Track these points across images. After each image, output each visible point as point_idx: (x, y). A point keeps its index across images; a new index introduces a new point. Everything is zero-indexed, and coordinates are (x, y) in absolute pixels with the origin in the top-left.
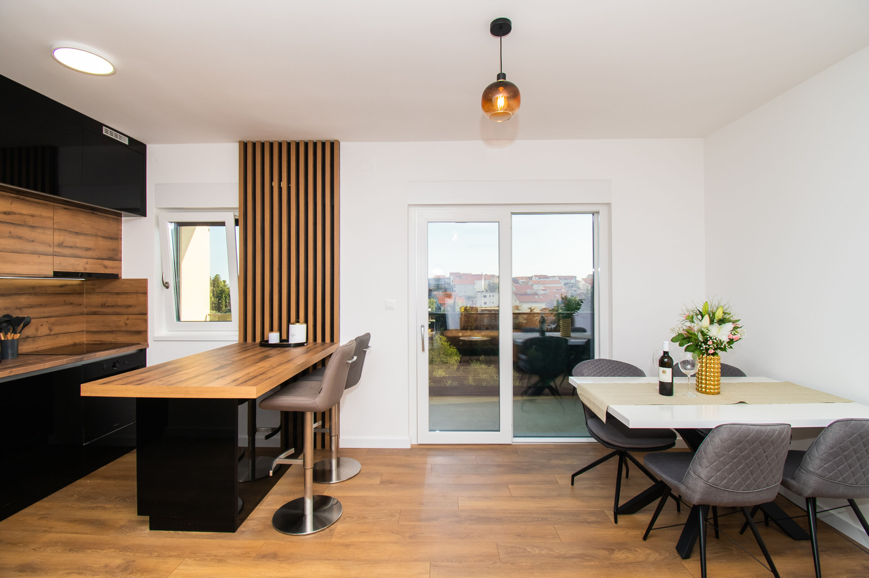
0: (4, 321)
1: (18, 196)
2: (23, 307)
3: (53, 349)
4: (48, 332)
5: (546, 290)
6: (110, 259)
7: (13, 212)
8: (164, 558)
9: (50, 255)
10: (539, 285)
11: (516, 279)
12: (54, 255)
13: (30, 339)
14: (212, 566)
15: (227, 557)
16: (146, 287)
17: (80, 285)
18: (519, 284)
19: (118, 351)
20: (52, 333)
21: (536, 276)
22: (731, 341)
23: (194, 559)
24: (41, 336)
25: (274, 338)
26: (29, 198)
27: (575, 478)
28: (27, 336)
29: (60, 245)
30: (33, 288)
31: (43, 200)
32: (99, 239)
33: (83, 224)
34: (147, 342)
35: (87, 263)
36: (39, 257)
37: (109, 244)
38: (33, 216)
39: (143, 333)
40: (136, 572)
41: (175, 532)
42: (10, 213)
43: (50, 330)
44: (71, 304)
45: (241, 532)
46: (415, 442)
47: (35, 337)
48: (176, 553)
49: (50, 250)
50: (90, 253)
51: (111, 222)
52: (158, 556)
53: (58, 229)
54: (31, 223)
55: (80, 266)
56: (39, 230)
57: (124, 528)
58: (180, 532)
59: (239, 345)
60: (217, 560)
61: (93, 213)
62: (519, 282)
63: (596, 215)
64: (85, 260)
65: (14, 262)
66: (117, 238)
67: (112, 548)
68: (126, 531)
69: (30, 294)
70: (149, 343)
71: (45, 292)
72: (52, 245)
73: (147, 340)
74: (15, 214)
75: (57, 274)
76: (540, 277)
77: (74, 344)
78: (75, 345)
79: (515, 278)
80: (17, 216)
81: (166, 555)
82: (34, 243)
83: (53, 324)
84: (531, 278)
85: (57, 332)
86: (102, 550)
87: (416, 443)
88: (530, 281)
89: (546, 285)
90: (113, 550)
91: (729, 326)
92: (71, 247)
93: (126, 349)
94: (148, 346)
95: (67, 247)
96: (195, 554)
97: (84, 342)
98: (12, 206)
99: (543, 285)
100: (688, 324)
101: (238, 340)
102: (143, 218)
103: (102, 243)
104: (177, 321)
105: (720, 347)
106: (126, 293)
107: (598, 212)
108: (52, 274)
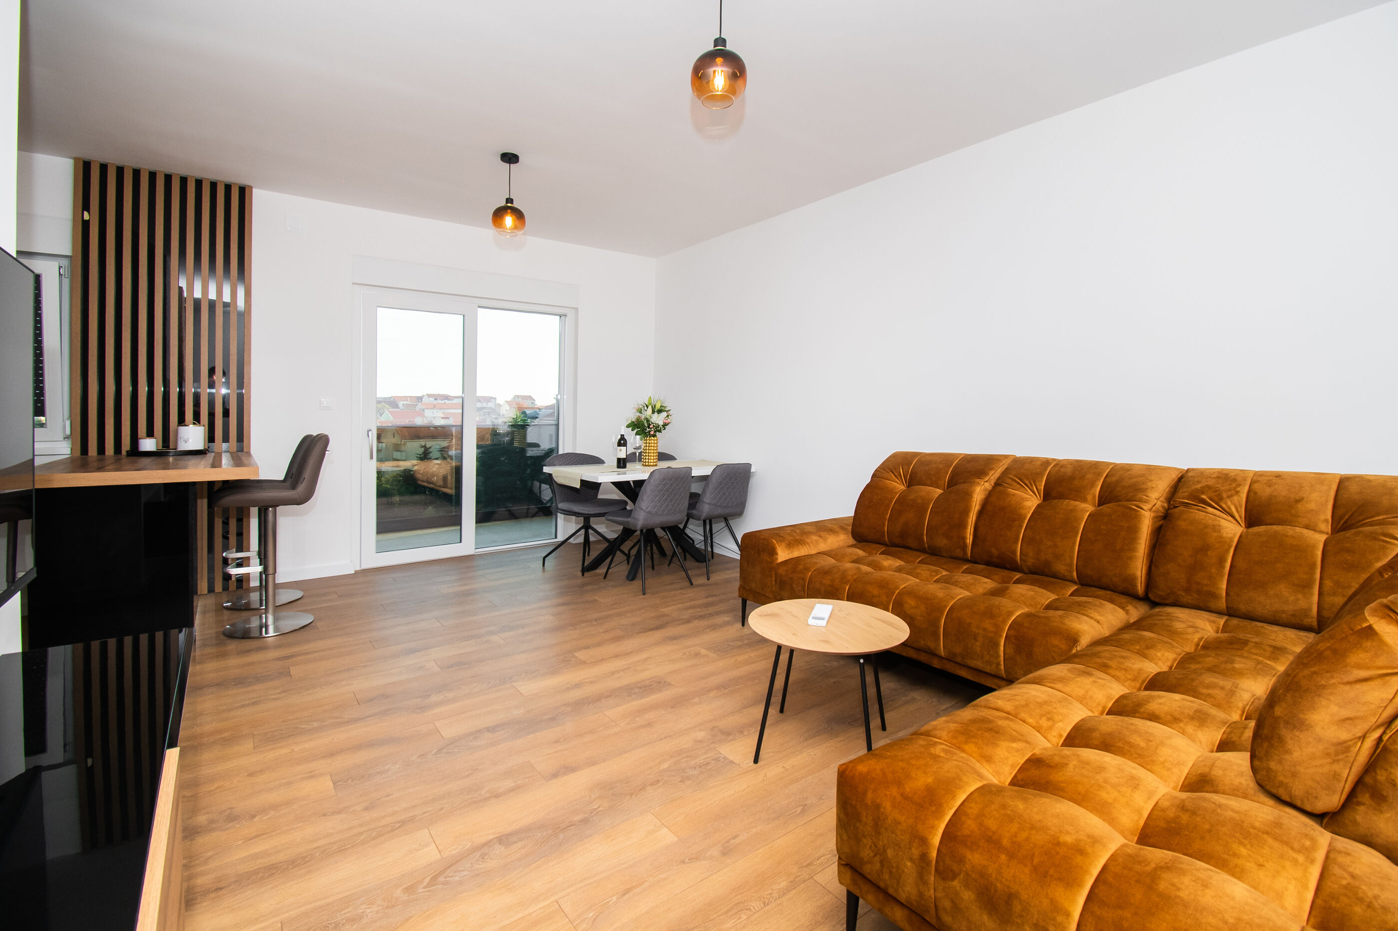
5: (448, 418)
10: (435, 411)
11: (394, 399)
18: (399, 408)
21: (429, 396)
22: (665, 425)
27: (546, 559)
46: (358, 568)
62: (398, 405)
63: (563, 318)
76: (436, 397)
79: (391, 398)
84: (420, 399)
88: (420, 404)
89: (447, 411)
91: (664, 414)
99: (442, 411)
100: (639, 414)
105: (658, 429)
107: (565, 315)
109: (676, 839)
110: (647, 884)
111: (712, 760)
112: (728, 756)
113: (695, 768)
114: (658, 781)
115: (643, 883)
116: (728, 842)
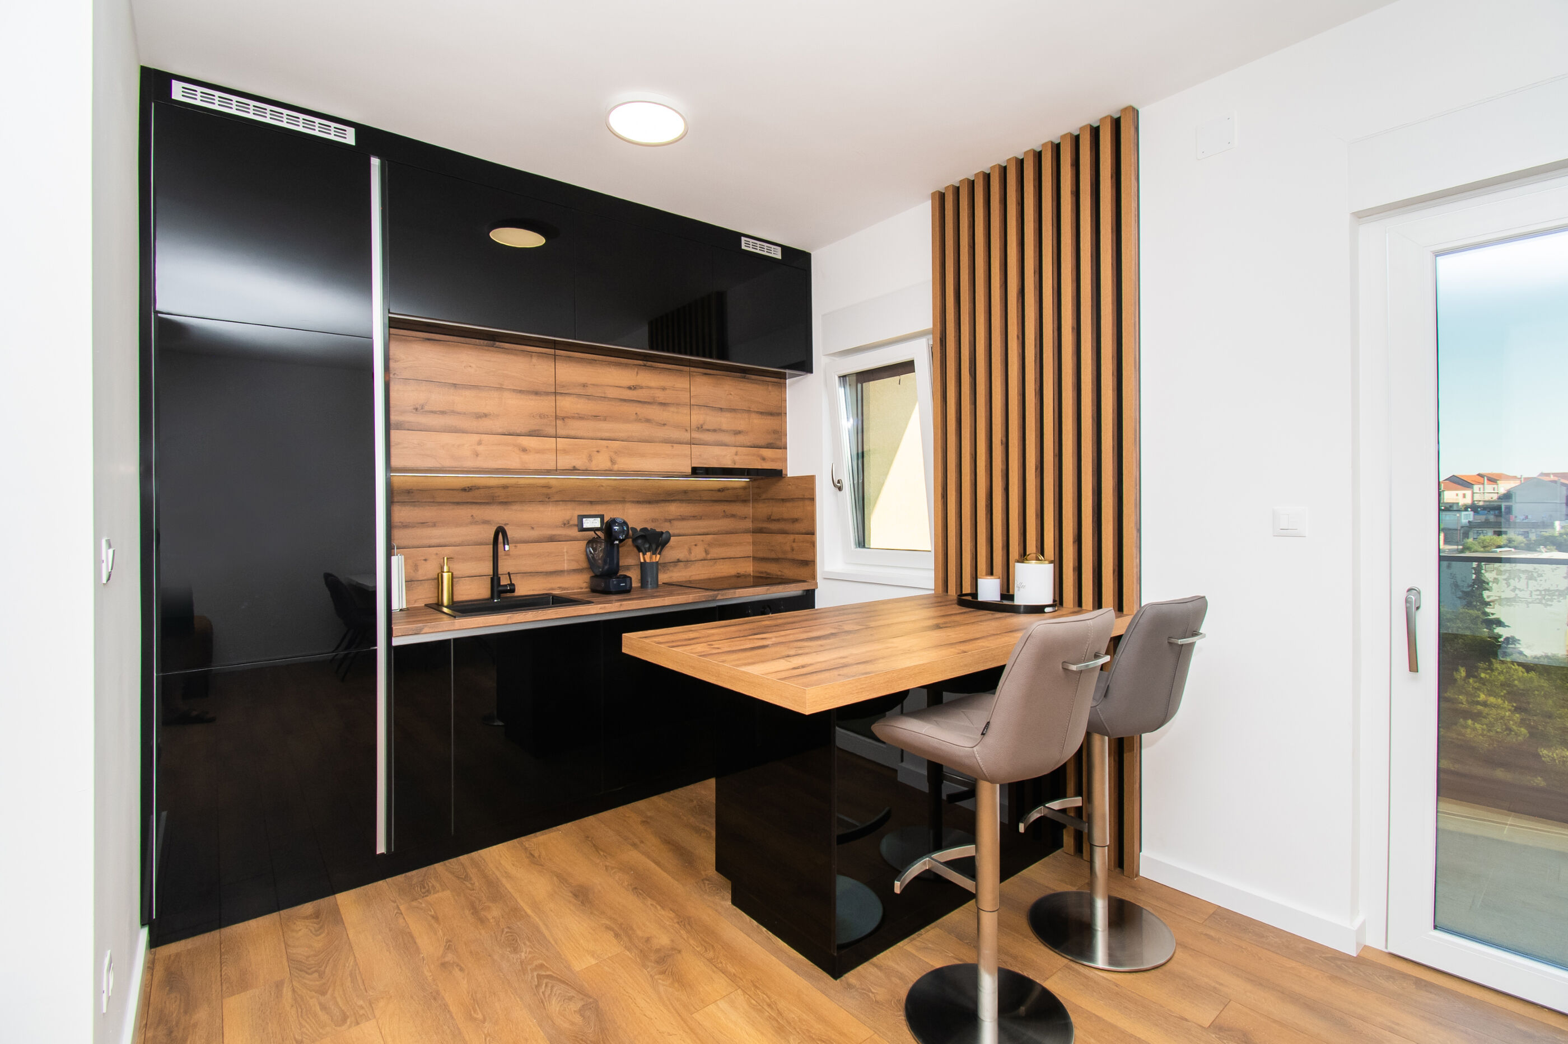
0: (639, 536)
1: (645, 362)
2: (674, 520)
3: (710, 580)
4: (703, 555)
6: (769, 446)
7: (639, 386)
8: (715, 969)
9: (686, 444)
12: (691, 443)
13: (681, 564)
14: (762, 1033)
15: (795, 1028)
16: (812, 490)
17: (744, 488)
19: (768, 589)
20: (709, 557)
23: (748, 998)
24: (695, 561)
25: (989, 589)
26: (659, 364)
28: (678, 559)
29: (700, 428)
30: (685, 492)
31: (677, 365)
32: (753, 415)
33: (731, 394)
34: (815, 579)
35: (736, 454)
36: (672, 446)
37: (769, 422)
38: (664, 389)
39: (809, 563)
40: (668, 974)
41: (757, 926)
42: (635, 388)
43: (707, 552)
44: (733, 516)
45: (846, 986)
46: (1377, 945)
47: (687, 561)
48: (734, 971)
49: (686, 436)
50: (741, 439)
51: (770, 388)
52: (710, 960)
53: (697, 405)
54: (661, 400)
55: (726, 458)
56: (672, 409)
57: (707, 882)
58: (764, 929)
59: (936, 596)
60: (775, 1024)
61: (744, 378)
64: (734, 450)
65: (643, 455)
66: (778, 413)
67: (674, 911)
68: (706, 890)
69: (681, 501)
70: (818, 581)
71: (699, 499)
72: (689, 429)
73: (815, 576)
74: (641, 388)
75: (696, 472)
77: (738, 575)
78: (738, 577)
80: (644, 391)
81: (720, 965)
82: (666, 427)
83: (710, 544)
85: (715, 556)
86: (663, 908)
87: (1381, 947)
90: (672, 915)
92: (715, 431)
93: (781, 587)
94: (817, 588)
95: (708, 430)
96: (756, 987)
97: (750, 575)
98: (638, 376)
101: (934, 588)
102: (809, 375)
103: (758, 421)
104: (856, 547)
106: (792, 500)
108: (690, 471)
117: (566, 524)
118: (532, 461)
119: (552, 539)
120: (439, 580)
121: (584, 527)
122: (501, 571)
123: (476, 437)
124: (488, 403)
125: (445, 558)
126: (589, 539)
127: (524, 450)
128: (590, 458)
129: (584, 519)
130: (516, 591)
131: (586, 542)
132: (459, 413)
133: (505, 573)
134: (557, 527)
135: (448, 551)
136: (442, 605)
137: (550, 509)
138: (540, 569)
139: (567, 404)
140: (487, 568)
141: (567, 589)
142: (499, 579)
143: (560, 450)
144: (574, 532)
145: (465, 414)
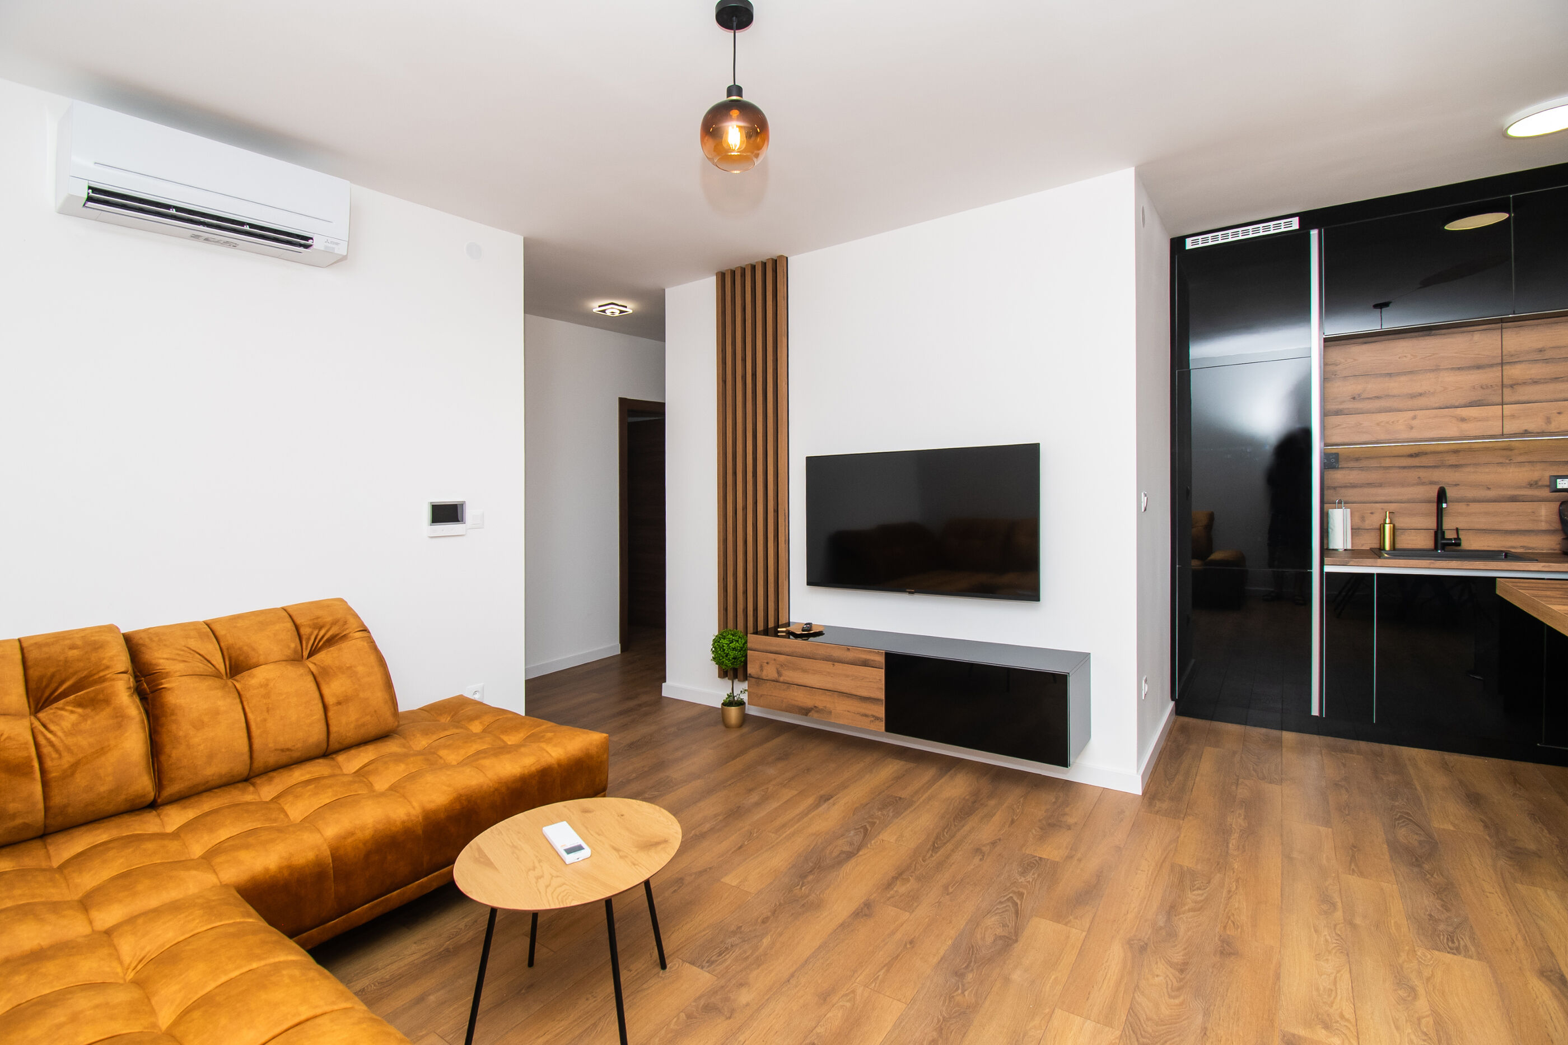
109: (722, 880)
110: (731, 852)
111: (717, 961)
112: (699, 970)
113: (732, 946)
114: (763, 922)
115: (733, 853)
116: (680, 887)
117: (1533, 485)
118: (1471, 428)
119: (1513, 499)
120: (1381, 530)
121: (1558, 488)
122: (1445, 526)
123: (1411, 414)
124: (1424, 383)
125: (1388, 513)
126: (1563, 500)
127: (1463, 420)
128: (1548, 420)
129: (1558, 480)
130: (1462, 544)
131: (1558, 504)
132: (1394, 396)
133: (1452, 528)
134: (1520, 487)
135: (1393, 507)
136: (1384, 549)
137: (1511, 470)
138: (1497, 527)
139: (1515, 372)
140: (1432, 523)
141: (1529, 548)
142: (1443, 533)
143: (1507, 416)
144: (1546, 493)
145: (1399, 396)
